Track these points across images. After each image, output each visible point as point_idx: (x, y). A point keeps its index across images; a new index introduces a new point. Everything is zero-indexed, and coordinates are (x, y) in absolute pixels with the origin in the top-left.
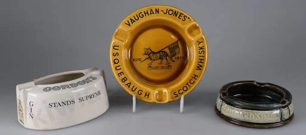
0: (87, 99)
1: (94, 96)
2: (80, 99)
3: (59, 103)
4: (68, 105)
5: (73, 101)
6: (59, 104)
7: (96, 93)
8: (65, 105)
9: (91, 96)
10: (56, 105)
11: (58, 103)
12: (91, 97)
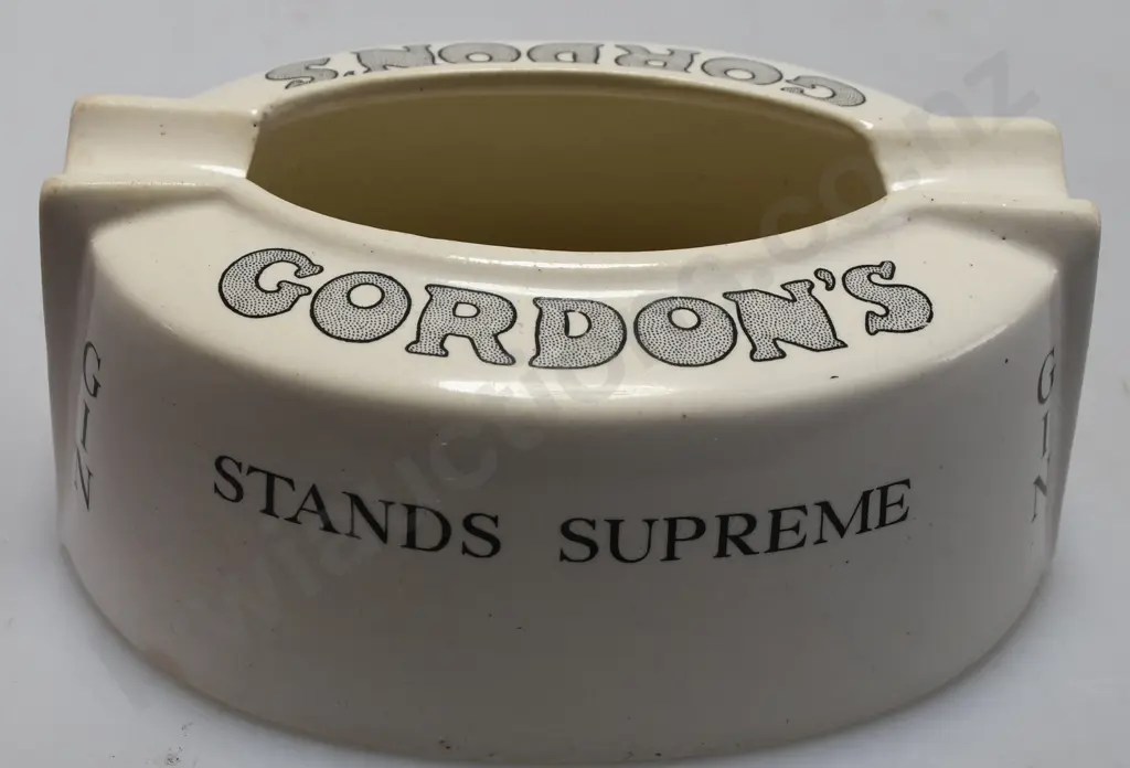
0: (680, 548)
1: (787, 539)
2: (579, 528)
3: (314, 491)
4: (411, 543)
5: (481, 523)
6: (311, 504)
7: (826, 508)
8: (383, 535)
9: (736, 527)
10: (286, 500)
11: (302, 490)
12: (731, 540)
